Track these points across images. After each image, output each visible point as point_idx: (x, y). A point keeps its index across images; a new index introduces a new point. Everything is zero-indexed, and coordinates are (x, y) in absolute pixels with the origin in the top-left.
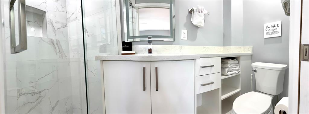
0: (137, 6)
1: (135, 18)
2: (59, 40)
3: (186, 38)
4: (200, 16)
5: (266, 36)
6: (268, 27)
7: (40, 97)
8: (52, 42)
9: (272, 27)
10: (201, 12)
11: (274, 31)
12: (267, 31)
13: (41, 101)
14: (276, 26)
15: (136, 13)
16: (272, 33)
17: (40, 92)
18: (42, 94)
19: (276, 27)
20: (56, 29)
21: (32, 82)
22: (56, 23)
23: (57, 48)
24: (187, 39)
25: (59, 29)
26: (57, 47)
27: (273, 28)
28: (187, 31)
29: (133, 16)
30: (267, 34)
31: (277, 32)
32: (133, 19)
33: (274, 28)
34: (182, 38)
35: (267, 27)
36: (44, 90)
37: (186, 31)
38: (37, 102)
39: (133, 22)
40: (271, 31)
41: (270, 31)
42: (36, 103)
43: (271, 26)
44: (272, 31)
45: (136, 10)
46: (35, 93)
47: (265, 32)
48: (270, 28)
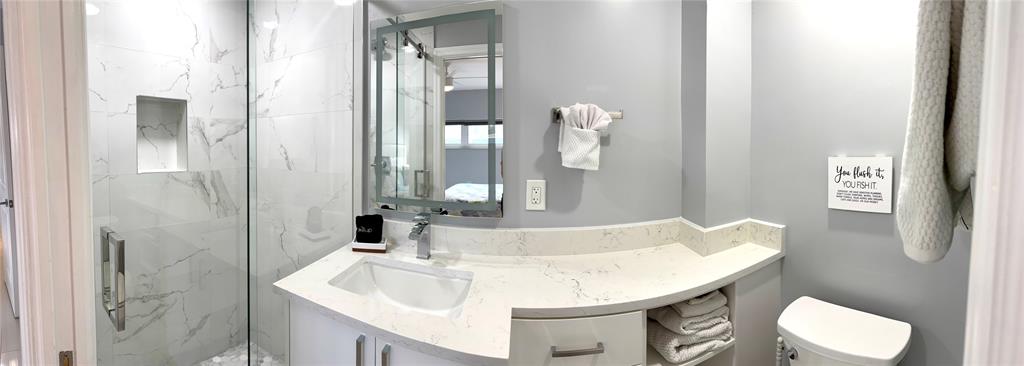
0: (439, 55)
1: (432, 91)
2: (218, 172)
3: (542, 206)
4: (584, 139)
5: (835, 203)
6: (845, 173)
7: (161, 306)
8: (199, 181)
9: (857, 172)
10: (585, 125)
11: (866, 190)
12: (840, 186)
13: (163, 314)
14: (873, 172)
15: (435, 75)
16: (857, 197)
17: (163, 296)
18: (168, 300)
19: (874, 178)
20: (212, 141)
21: (144, 275)
22: (212, 125)
23: (213, 193)
24: (544, 208)
25: (221, 140)
26: (212, 189)
27: (861, 179)
28: (544, 181)
29: (428, 85)
30: (839, 194)
31: (878, 197)
32: (428, 93)
33: (866, 180)
34: (530, 206)
35: (841, 172)
36: (173, 292)
37: (541, 183)
38: (155, 314)
39: (426, 103)
40: (855, 189)
41: (851, 189)
42: (150, 317)
43: (856, 170)
44: (859, 190)
45: (435, 67)
46: (149, 298)
47: (834, 188)
48: (850, 178)
